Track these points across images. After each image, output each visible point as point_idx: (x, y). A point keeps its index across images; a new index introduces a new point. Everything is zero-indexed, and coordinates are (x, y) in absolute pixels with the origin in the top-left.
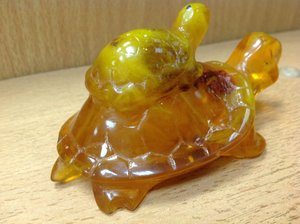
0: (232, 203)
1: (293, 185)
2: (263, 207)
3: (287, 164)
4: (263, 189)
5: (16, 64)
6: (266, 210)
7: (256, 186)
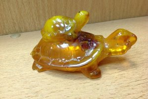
0: (117, 91)
1: (143, 87)
2: (129, 94)
3: (143, 78)
4: (131, 87)
5: (36, 25)
6: (130, 96)
7: (128, 86)
